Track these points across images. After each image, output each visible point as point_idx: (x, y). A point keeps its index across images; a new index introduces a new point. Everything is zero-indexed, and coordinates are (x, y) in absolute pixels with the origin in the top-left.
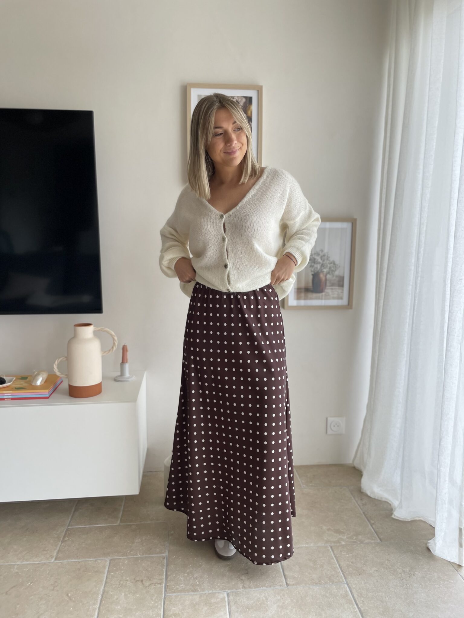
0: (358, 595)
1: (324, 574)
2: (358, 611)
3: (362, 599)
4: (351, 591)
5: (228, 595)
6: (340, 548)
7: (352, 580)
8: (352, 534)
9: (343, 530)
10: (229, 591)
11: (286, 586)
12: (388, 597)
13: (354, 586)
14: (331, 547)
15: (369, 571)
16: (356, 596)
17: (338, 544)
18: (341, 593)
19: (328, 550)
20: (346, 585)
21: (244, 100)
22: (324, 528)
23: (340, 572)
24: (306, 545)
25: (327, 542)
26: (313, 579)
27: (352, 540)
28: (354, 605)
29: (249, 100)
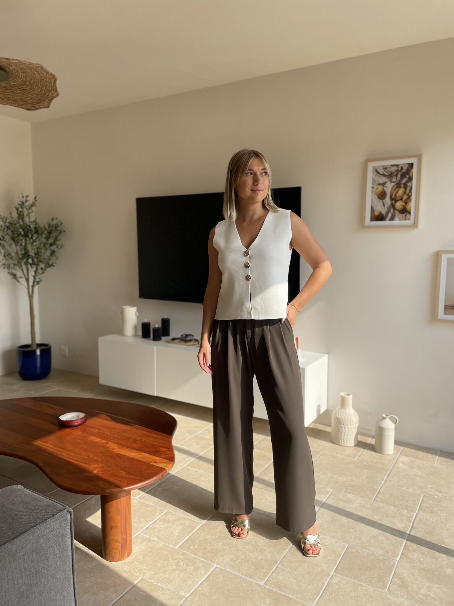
0: (418, 520)
1: (405, 504)
2: (411, 525)
3: (420, 523)
4: (416, 517)
5: (333, 491)
6: (431, 498)
7: (422, 513)
8: (449, 495)
9: (443, 492)
10: (335, 490)
11: (373, 500)
12: (440, 528)
13: (420, 516)
14: (424, 496)
15: (440, 514)
16: (417, 520)
17: (431, 496)
18: (408, 515)
19: (421, 497)
20: (415, 514)
21: (407, 166)
22: (430, 486)
23: (417, 507)
24: (406, 489)
25: (424, 492)
26: (394, 504)
27: (445, 498)
28: (410, 523)
29: (411, 165)
